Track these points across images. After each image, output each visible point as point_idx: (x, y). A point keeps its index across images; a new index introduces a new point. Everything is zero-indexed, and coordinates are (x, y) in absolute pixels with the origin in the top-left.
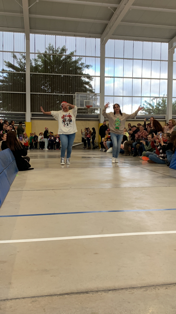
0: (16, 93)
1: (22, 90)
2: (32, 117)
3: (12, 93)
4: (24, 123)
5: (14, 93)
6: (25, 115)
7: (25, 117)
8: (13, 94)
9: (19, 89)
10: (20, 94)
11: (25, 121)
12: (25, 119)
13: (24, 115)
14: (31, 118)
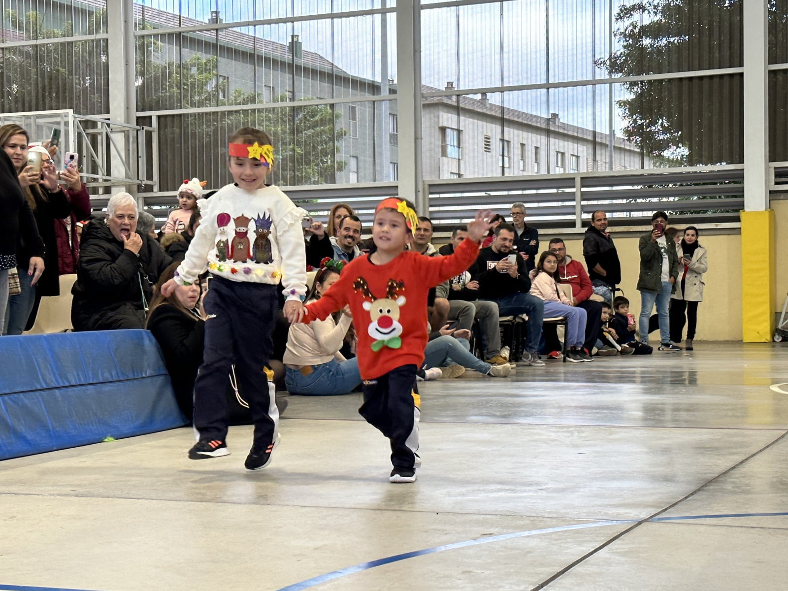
0: (701, 78)
1: (731, 56)
2: (776, 183)
3: (681, 79)
4: (738, 220)
5: (691, 79)
6: (742, 177)
7: (742, 190)
8: (685, 83)
9: (717, 55)
10: (721, 76)
11: (742, 206)
12: (743, 196)
13: (738, 177)
14: (771, 192)
